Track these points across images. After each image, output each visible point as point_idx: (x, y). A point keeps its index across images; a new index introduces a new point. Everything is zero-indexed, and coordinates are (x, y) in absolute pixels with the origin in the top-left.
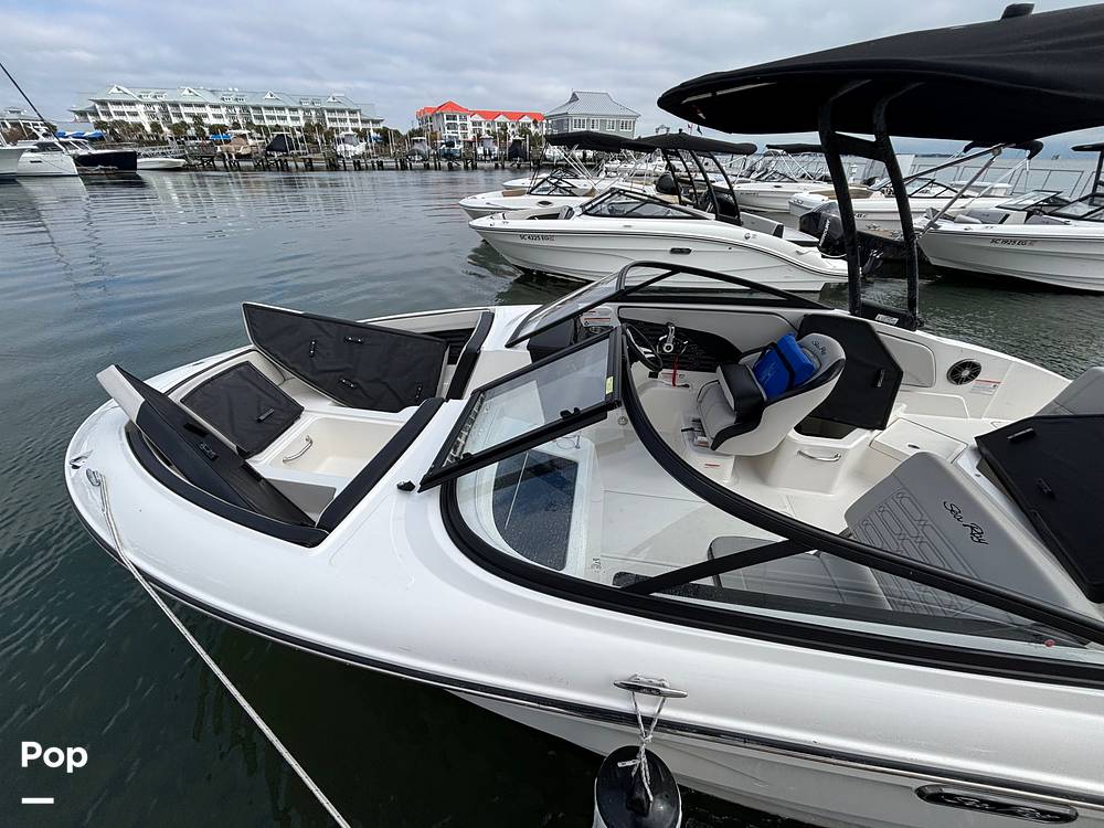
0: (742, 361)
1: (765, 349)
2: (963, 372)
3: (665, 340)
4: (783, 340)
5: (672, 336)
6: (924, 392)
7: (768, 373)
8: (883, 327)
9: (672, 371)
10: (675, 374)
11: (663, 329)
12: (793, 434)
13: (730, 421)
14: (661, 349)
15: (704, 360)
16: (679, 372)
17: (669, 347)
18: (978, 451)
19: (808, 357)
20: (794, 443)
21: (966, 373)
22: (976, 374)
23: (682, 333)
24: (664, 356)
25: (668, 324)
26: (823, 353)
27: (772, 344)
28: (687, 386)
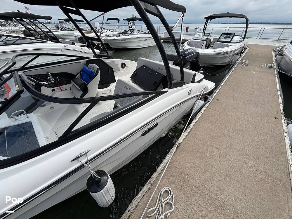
0: (77, 77)
1: (81, 72)
2: (123, 66)
3: (50, 78)
4: (83, 68)
5: (51, 76)
6: (119, 72)
7: (84, 78)
8: (104, 59)
9: (58, 87)
10: (60, 88)
11: (47, 75)
12: (98, 90)
13: (81, 93)
14: (50, 82)
15: (67, 81)
16: (61, 87)
17: (52, 80)
18: (132, 80)
19: (91, 70)
20: (100, 92)
21: (124, 66)
22: (125, 65)
23: (54, 75)
24: (53, 83)
25: (47, 73)
26: (94, 68)
27: (81, 70)
28: (66, 90)
